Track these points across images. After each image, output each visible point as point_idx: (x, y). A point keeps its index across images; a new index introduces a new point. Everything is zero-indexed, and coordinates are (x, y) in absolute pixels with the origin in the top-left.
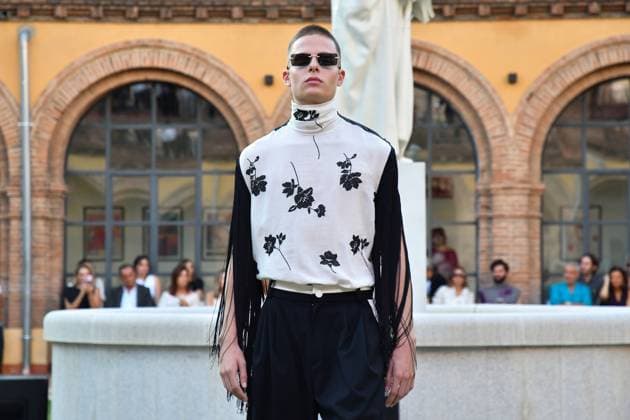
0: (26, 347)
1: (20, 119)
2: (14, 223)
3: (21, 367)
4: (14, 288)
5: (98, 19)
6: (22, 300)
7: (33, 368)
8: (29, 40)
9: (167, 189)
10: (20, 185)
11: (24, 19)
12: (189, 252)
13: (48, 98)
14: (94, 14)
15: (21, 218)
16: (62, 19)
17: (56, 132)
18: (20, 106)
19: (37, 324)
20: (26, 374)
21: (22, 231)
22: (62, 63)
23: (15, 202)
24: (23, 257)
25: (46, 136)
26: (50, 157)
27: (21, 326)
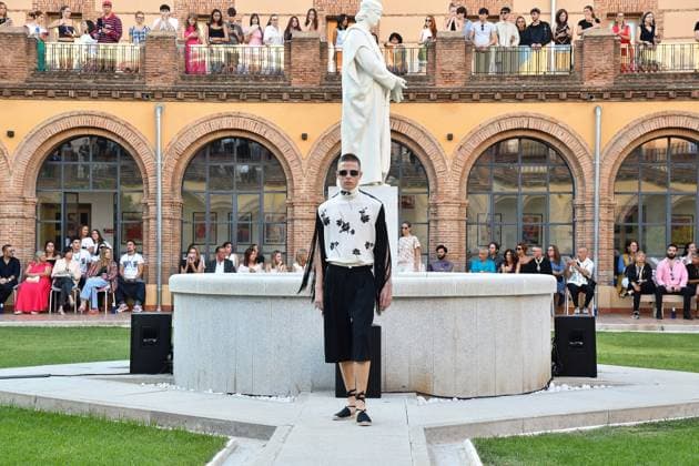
0: (159, 295)
1: (156, 160)
2: (152, 221)
3: (156, 307)
4: (152, 261)
5: (202, 100)
6: (156, 268)
7: (163, 308)
8: (161, 112)
9: (243, 202)
10: (155, 199)
11: (158, 99)
12: (256, 239)
13: (172, 146)
14: (200, 97)
15: (156, 219)
16: (181, 100)
17: (176, 168)
18: (156, 152)
19: (165, 282)
20: (159, 311)
21: (156, 226)
22: (180, 126)
23: (152, 209)
24: (157, 242)
25: (171, 170)
26: (173, 182)
27: (156, 283)
